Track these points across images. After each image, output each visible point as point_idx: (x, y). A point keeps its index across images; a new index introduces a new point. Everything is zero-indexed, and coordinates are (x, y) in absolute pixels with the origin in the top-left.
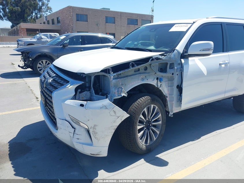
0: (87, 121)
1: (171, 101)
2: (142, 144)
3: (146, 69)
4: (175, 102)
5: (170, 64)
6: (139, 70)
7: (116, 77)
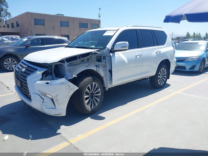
0: (51, 93)
1: (106, 80)
2: (88, 107)
3: (88, 60)
4: (108, 81)
5: (103, 56)
6: (84, 60)
7: (69, 65)
